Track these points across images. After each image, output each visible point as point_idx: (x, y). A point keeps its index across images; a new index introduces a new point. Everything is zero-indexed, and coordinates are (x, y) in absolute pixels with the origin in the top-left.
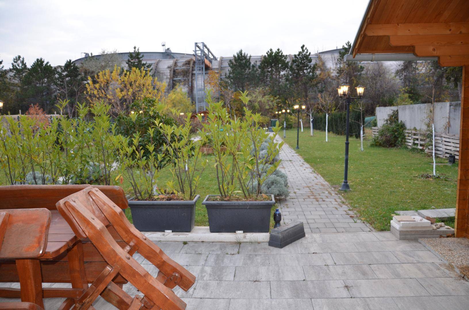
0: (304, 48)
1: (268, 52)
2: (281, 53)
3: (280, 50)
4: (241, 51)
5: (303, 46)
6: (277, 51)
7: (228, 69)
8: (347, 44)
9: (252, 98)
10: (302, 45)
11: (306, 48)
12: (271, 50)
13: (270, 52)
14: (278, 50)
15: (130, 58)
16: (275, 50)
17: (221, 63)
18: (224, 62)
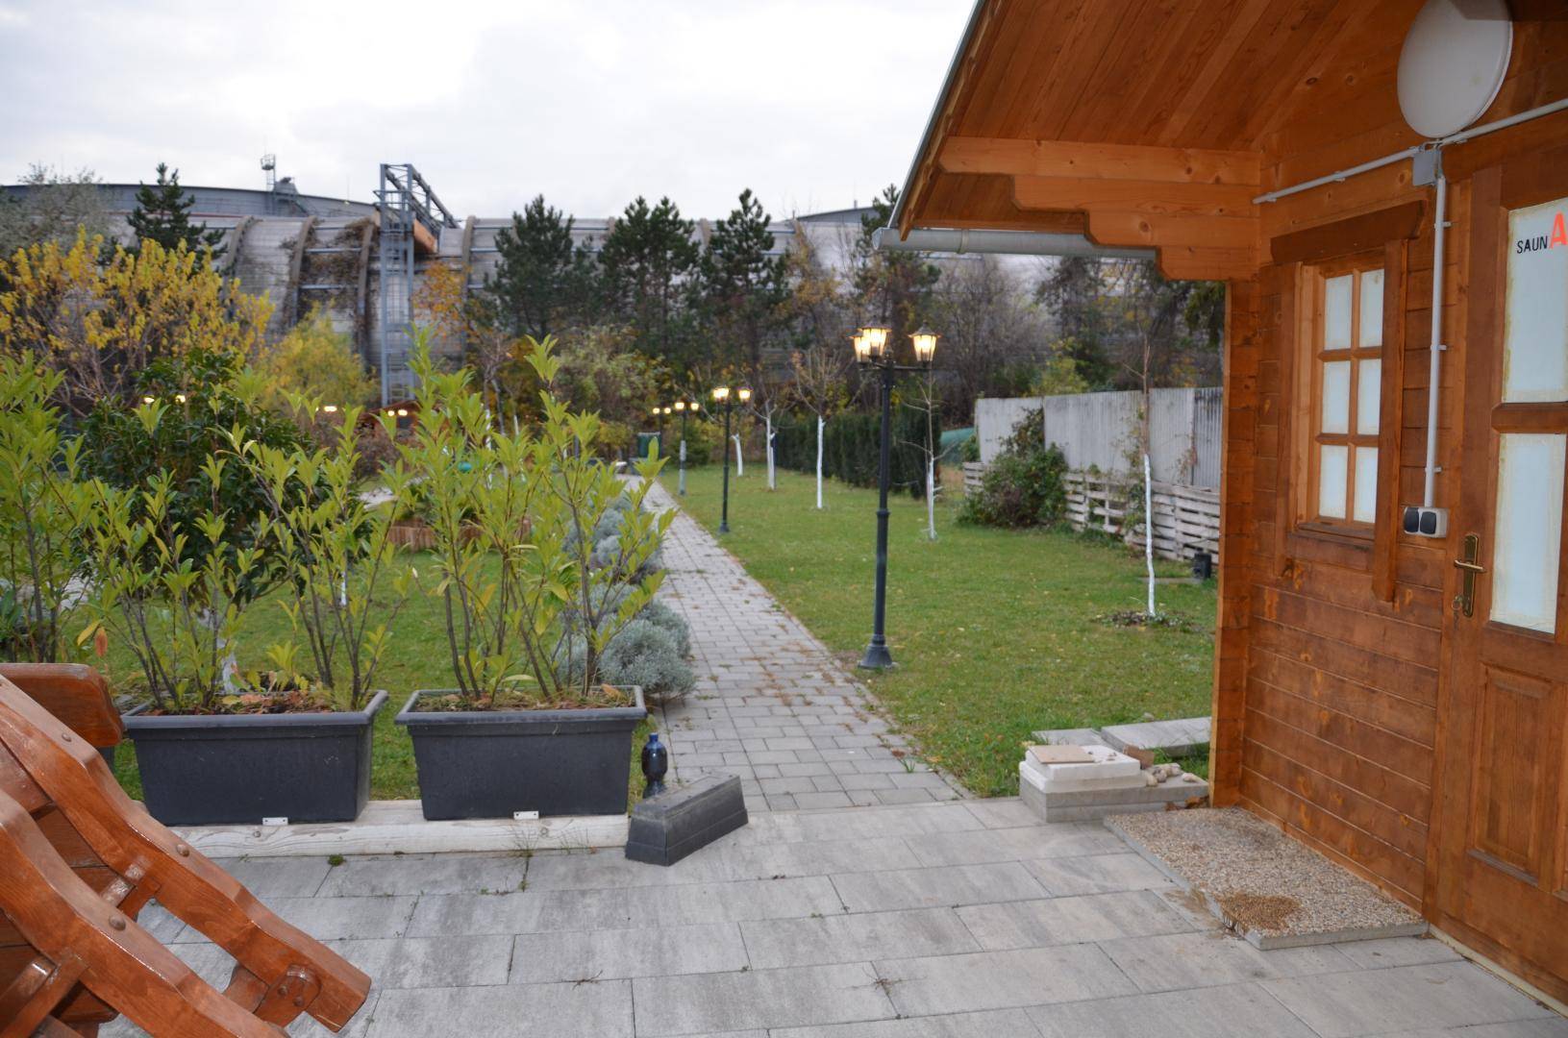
0: (751, 201)
1: (632, 207)
2: (673, 213)
3: (670, 205)
4: (541, 200)
5: (748, 193)
6: (661, 206)
7: (493, 262)
8: (886, 195)
9: (574, 360)
10: (742, 191)
11: (756, 202)
12: (641, 202)
13: (637, 207)
14: (665, 202)
15: (142, 206)
16: (652, 204)
17: (472, 239)
18: (480, 235)
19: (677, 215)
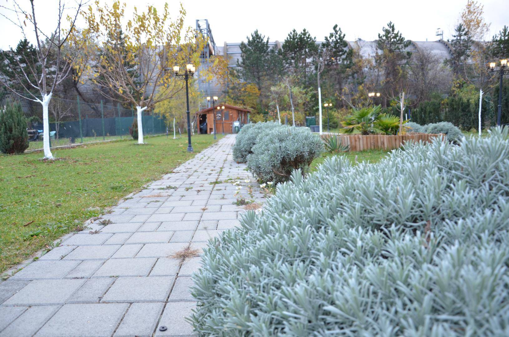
0: (337, 29)
1: (291, 33)
2: (308, 34)
3: (306, 31)
4: (257, 31)
5: (336, 26)
6: (303, 32)
8: (388, 25)
10: (334, 25)
11: (340, 29)
12: (294, 31)
13: (293, 33)
14: (304, 30)
16: (299, 32)
17: (227, 49)
18: (229, 48)
19: (309, 35)
